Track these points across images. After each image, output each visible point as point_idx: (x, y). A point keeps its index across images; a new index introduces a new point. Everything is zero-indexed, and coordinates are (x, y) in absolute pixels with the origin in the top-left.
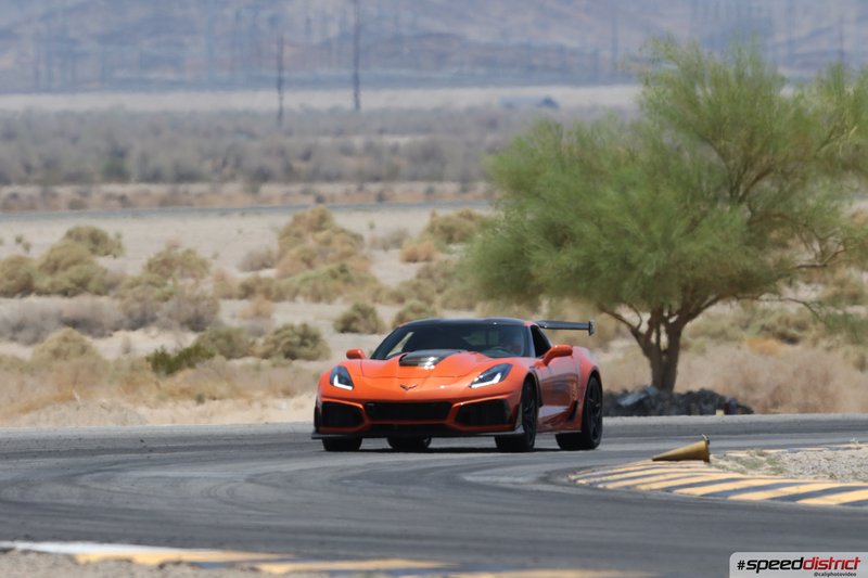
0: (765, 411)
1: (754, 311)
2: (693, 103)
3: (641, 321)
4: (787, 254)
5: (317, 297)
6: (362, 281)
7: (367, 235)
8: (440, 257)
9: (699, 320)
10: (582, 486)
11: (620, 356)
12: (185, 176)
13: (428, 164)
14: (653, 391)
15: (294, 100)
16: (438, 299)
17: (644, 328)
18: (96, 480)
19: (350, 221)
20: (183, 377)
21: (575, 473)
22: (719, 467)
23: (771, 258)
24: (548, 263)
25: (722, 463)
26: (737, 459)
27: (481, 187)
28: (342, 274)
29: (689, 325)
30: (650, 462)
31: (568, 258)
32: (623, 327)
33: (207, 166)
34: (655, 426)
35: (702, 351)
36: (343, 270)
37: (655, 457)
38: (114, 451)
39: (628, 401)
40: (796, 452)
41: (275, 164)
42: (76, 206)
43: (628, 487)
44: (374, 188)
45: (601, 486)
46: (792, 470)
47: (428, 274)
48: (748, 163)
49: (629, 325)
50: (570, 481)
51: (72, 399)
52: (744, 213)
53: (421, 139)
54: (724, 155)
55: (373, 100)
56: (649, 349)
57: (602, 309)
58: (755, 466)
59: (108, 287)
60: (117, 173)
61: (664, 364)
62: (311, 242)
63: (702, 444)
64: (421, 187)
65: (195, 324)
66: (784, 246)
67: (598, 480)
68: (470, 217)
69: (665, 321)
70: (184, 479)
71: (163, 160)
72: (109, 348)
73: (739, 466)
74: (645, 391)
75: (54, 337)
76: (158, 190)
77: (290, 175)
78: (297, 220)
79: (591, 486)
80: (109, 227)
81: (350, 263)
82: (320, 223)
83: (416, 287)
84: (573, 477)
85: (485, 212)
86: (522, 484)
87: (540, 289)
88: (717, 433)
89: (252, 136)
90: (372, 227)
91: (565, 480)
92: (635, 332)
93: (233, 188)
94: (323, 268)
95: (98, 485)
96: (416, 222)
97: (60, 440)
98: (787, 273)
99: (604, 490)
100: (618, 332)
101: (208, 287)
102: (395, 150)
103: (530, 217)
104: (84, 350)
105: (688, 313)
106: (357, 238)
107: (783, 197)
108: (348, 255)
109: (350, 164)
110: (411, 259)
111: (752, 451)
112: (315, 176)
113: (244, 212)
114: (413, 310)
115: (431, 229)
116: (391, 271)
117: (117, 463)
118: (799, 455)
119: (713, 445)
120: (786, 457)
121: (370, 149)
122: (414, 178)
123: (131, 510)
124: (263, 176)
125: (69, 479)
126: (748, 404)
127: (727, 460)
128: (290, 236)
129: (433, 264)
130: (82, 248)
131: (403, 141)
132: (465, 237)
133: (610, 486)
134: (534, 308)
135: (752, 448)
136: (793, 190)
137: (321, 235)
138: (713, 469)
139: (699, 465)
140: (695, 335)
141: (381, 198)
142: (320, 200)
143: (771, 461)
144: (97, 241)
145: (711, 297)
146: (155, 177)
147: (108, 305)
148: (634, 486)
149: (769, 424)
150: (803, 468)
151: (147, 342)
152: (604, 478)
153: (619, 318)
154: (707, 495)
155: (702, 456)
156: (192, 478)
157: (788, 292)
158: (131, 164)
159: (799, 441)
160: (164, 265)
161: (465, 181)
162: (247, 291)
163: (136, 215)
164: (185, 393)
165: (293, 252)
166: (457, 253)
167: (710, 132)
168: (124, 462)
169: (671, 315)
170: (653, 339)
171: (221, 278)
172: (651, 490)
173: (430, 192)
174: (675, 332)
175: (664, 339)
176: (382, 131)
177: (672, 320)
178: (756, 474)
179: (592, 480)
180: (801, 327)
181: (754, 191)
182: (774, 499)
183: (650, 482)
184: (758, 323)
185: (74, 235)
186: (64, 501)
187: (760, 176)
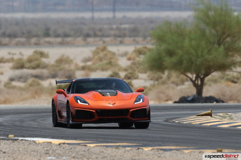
0: (227, 102)
1: (225, 74)
2: (208, 17)
3: (193, 77)
4: (234, 58)
5: (103, 70)
6: (116, 65)
7: (117, 53)
8: (137, 59)
9: (210, 77)
10: (176, 123)
11: (188, 86)
12: (66, 35)
13: (134, 32)
14: (197, 96)
15: (97, 15)
16: (137, 70)
17: (194, 79)
18: (41, 120)
19: (112, 49)
21: (174, 119)
23: (229, 60)
24: (168, 61)
25: (216, 117)
26: (220, 116)
27: (149, 38)
29: (206, 79)
30: (195, 116)
31: (174, 59)
32: (188, 79)
33: (72, 33)
34: (197, 106)
35: (210, 85)
36: (110, 63)
37: (197, 115)
39: (189, 99)
41: (91, 33)
42: (37, 44)
43: (189, 123)
44: (119, 39)
45: (182, 123)
46: (235, 119)
47: (134, 64)
48: (223, 33)
49: (190, 78)
50: (173, 121)
51: (35, 98)
53: (132, 26)
54: (217, 31)
55: (119, 15)
56: (195, 85)
57: (182, 73)
58: (225, 117)
59: (45, 67)
60: (47, 35)
61: (200, 89)
62: (101, 54)
63: (210, 111)
64: (132, 39)
66: (233, 56)
67: (181, 121)
68: (146, 48)
69: (200, 77)
71: (60, 31)
72: (45, 84)
73: (220, 118)
74: (194, 96)
75: (30, 80)
76: (59, 40)
77: (95, 35)
78: (98, 48)
79: (179, 123)
80: (45, 50)
81: (113, 61)
82: (104, 49)
83: (131, 67)
84: (174, 120)
85: (150, 46)
86: (160, 122)
87: (166, 68)
88: (214, 108)
89: (85, 24)
90: (118, 50)
91: (172, 121)
92: (191, 80)
93: (79, 39)
94: (105, 62)
95: (41, 122)
96: (130, 49)
97: (31, 109)
98: (234, 64)
99: (183, 124)
100: (187, 80)
101: (72, 67)
102: (125, 29)
103: (163, 48)
104: (38, 84)
105: (207, 75)
106: (114, 54)
107: (233, 43)
108: (111, 58)
109: (112, 32)
110: (129, 59)
111: (224, 113)
112: (103, 36)
113: (83, 46)
114: (130, 73)
115: (135, 51)
116: (124, 62)
117: (47, 116)
118: (237, 115)
119: (213, 111)
120: (233, 115)
121: (118, 28)
122: (130, 36)
123: (51, 129)
124: (88, 36)
125: (34, 120)
126: (224, 100)
127: (217, 116)
128: (96, 53)
129: (135, 61)
130: (38, 56)
131: (126, 26)
132: (144, 54)
133: (184, 123)
134: (163, 73)
135: (224, 112)
136: (236, 41)
137: (105, 53)
138: (213, 119)
139: (209, 117)
140: (209, 80)
141: (121, 42)
142: (104, 42)
143: (229, 116)
144: (42, 54)
145: (213, 70)
146: (58, 36)
147: (45, 72)
148: (191, 123)
149: (229, 106)
150: (238, 118)
152: (183, 121)
153: (187, 76)
154: (211, 125)
155: (210, 115)
157: (234, 69)
158: (51, 32)
159: (237, 111)
160: (61, 61)
161: (145, 37)
162: (83, 68)
163: (53, 47)
165: (96, 57)
166: (142, 58)
167: (214, 24)
168: (50, 115)
169: (201, 75)
170: (196, 82)
171: (77, 65)
172: (196, 124)
173: (134, 40)
174: (202, 80)
175: (199, 82)
176: (121, 24)
177: (202, 76)
178: (225, 120)
179: (179, 121)
180: (238, 79)
181: (225, 41)
182: (230, 127)
183: (196, 122)
184: (226, 78)
185: (36, 52)
186: (33, 126)
187: (226, 37)
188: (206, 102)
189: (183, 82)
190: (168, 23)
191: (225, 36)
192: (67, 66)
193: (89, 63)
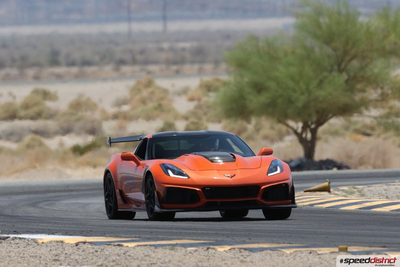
0: (356, 168)
1: (350, 122)
2: (319, 26)
3: (298, 126)
4: (365, 95)
5: (148, 118)
6: (170, 110)
7: (171, 89)
8: (205, 99)
9: (325, 126)
11: (289, 144)
12: (86, 63)
13: (199, 55)
14: (305, 160)
15: (136, 27)
17: (299, 130)
18: (46, 205)
19: (163, 83)
20: (87, 157)
22: (335, 194)
23: (357, 97)
24: (255, 100)
25: (336, 192)
26: (343, 191)
27: (223, 66)
28: (160, 107)
29: (321, 129)
30: (302, 192)
31: (264, 98)
32: (290, 130)
33: (97, 58)
34: (304, 176)
35: (326, 141)
36: (160, 106)
37: (305, 190)
38: (55, 191)
39: (293, 164)
40: (371, 187)
41: (127, 57)
42: (37, 78)
44: (175, 68)
46: (369, 195)
47: (199, 107)
48: (346, 53)
49: (292, 128)
51: (35, 167)
52: (345, 76)
53: (195, 44)
54: (335, 50)
55: (174, 26)
56: (302, 140)
57: (280, 121)
58: (352, 193)
59: (51, 116)
60: (54, 62)
61: (309, 147)
62: (145, 93)
63: (326, 184)
64: (196, 67)
65: (92, 132)
66: (363, 91)
68: (218, 80)
69: (309, 127)
70: (88, 204)
71: (77, 56)
72: (52, 143)
73: (344, 194)
74: (300, 160)
75: (28, 138)
76: (75, 70)
77: (134, 62)
78: (139, 83)
80: (51, 88)
81: (164, 102)
82: (149, 84)
83: (194, 113)
85: (225, 78)
87: (251, 113)
88: (334, 178)
89: (117, 44)
90: (173, 85)
92: (296, 132)
93: (108, 68)
94: (151, 105)
95: (47, 207)
96: (193, 83)
97: (30, 187)
98: (365, 104)
100: (288, 133)
101: (97, 115)
102: (184, 50)
103: (246, 79)
104: (41, 144)
105: (320, 123)
106: (165, 91)
107: (362, 68)
108: (162, 99)
109: (163, 56)
110: (191, 99)
111: (350, 187)
112: (146, 62)
113: (114, 79)
114: (193, 123)
115: (201, 86)
116: (183, 106)
117: (56, 197)
118: (371, 188)
119: (332, 184)
120: (366, 189)
121: (171, 49)
122: (193, 62)
123: (63, 218)
124: (122, 62)
125: (34, 205)
126: (349, 165)
127: (339, 191)
128: (136, 90)
129: (202, 102)
130: (39, 98)
131: (187, 45)
132: (216, 90)
134: (249, 122)
135: (350, 185)
136: (367, 65)
137: (150, 90)
138: (332, 196)
139: (326, 193)
140: (325, 132)
141: (177, 72)
142: (149, 73)
143: (359, 191)
144: (46, 95)
145: (330, 115)
146: (72, 64)
147: (51, 124)
149: (358, 174)
150: (374, 194)
151: (71, 141)
153: (288, 125)
154: (329, 207)
155: (326, 189)
156: (91, 203)
157: (366, 113)
158: (62, 58)
159: (372, 182)
160: (77, 105)
161: (217, 63)
162: (115, 117)
163: (65, 82)
164: (88, 164)
165: (137, 97)
166: (212, 97)
167: (328, 39)
168: (59, 196)
169: (312, 123)
170: (304, 135)
171: (103, 112)
172: (304, 206)
173: (200, 69)
174: (314, 132)
175: (309, 136)
176: (178, 41)
177: (313, 126)
178: (353, 197)
180: (373, 128)
181: (349, 66)
182: (360, 209)
183: (303, 202)
184: (353, 127)
185: (36, 92)
186: (32, 215)
187: (351, 59)
188: (321, 168)
189: (281, 137)
190: (253, 38)
191: (348, 58)
192: (88, 114)
193: (125, 108)
